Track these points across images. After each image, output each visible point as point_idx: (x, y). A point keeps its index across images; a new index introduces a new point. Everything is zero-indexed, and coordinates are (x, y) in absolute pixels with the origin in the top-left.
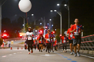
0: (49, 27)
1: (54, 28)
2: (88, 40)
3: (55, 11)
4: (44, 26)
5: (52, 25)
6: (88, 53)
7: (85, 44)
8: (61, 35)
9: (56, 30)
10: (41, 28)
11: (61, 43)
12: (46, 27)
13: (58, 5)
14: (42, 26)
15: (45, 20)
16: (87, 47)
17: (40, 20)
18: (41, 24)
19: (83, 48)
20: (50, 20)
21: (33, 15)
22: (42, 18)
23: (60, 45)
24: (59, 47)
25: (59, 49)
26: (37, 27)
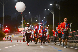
0: (43, 23)
1: (47, 24)
2: (76, 35)
3: (49, 10)
4: (39, 23)
5: (46, 22)
6: (75, 46)
7: (73, 38)
8: (53, 30)
9: (49, 26)
10: (36, 24)
11: (53, 37)
12: (41, 24)
13: (51, 5)
14: (37, 23)
15: (40, 17)
16: (75, 40)
17: (35, 17)
18: (36, 20)
19: (72, 41)
20: (44, 17)
21: (30, 13)
22: (37, 16)
23: (53, 38)
24: (52, 40)
25: (51, 42)
26: (33, 23)
